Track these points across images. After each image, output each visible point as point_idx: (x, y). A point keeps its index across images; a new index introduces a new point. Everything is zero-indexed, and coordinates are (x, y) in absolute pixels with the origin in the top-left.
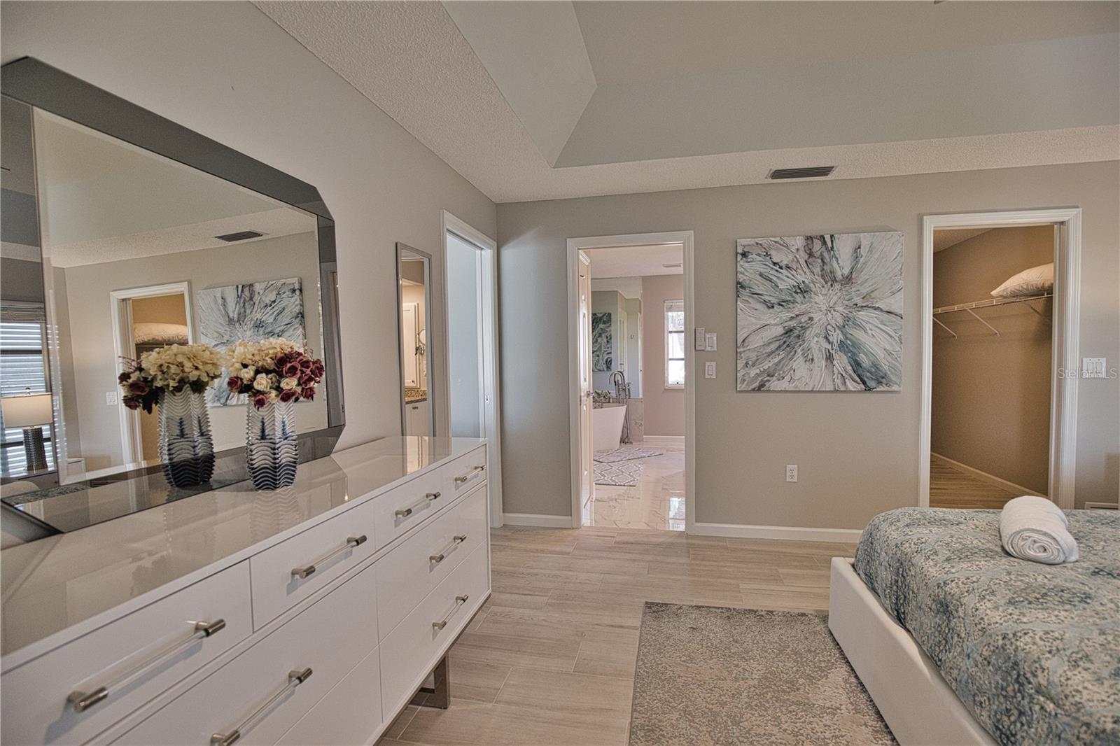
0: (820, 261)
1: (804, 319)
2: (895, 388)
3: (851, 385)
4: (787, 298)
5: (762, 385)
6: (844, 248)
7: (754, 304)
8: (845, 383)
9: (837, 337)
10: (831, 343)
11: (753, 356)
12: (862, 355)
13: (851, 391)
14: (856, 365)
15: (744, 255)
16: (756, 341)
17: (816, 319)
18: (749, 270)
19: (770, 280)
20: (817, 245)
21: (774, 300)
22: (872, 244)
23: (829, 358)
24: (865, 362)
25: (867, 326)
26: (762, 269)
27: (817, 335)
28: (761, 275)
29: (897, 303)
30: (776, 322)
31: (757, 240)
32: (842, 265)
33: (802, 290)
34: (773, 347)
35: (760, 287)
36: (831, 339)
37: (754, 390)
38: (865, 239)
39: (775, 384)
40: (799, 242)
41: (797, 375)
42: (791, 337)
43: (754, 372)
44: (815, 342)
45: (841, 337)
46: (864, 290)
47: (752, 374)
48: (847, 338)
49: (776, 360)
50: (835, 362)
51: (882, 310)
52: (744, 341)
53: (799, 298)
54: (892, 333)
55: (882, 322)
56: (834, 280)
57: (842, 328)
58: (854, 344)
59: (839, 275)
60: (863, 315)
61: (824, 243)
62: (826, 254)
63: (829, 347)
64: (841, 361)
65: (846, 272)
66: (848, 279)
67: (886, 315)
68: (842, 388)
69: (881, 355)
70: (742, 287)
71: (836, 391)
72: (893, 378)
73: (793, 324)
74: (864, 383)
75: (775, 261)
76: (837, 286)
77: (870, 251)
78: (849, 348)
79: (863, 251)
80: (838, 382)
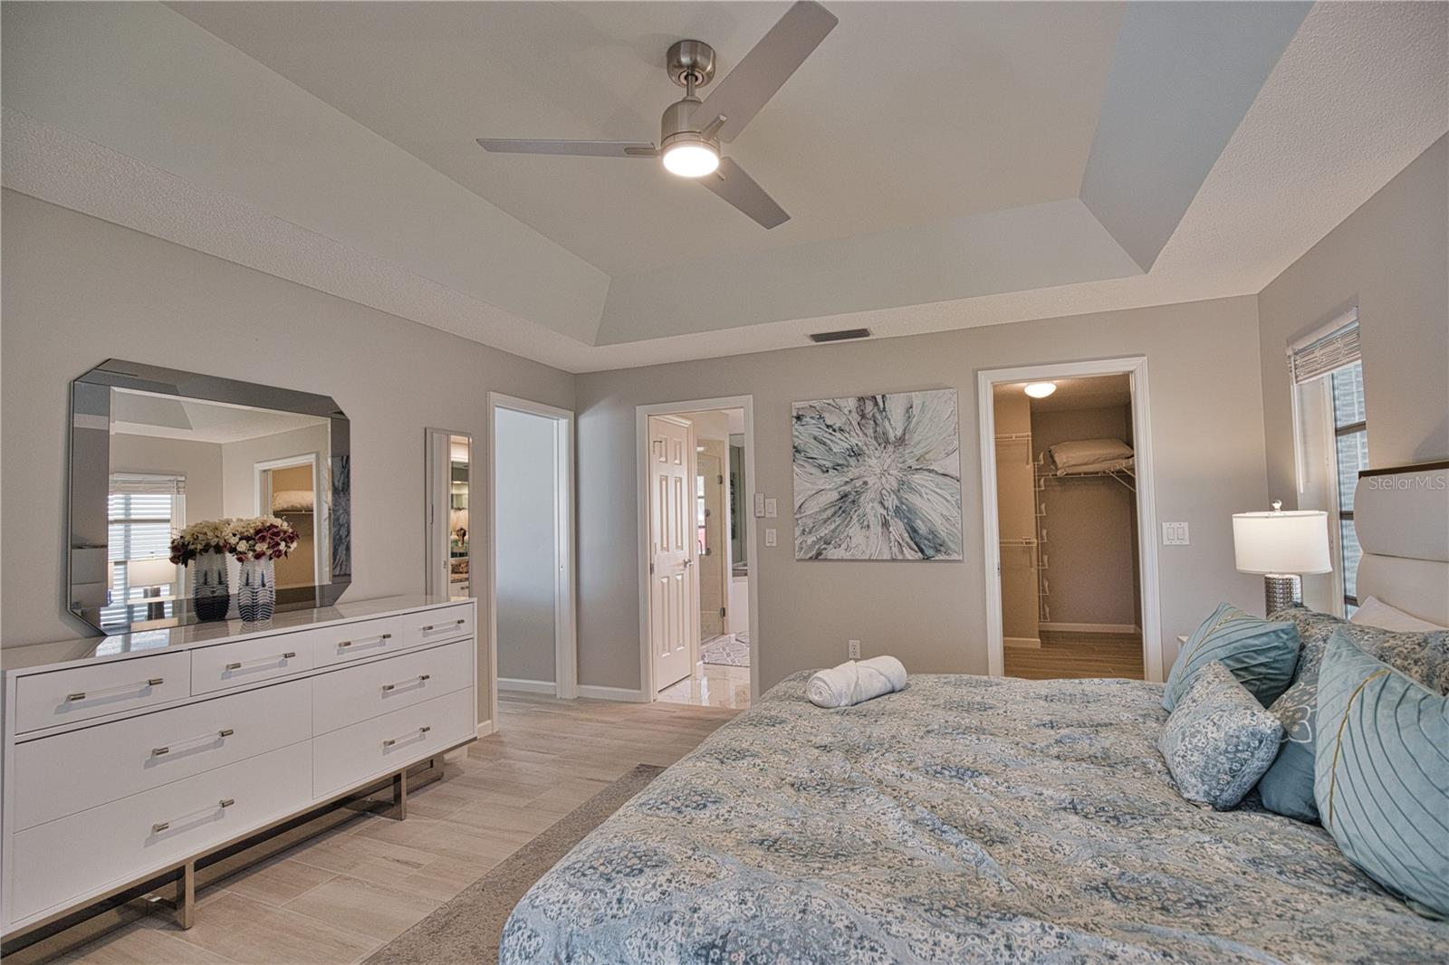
0: (872, 423)
1: (859, 483)
2: (955, 557)
3: (909, 554)
4: (841, 462)
5: (819, 554)
6: (896, 407)
7: (810, 469)
8: (902, 552)
9: (891, 502)
10: (886, 509)
11: (810, 523)
12: (919, 521)
13: (908, 560)
14: (913, 531)
15: (799, 418)
16: (812, 508)
17: (870, 483)
18: (805, 434)
19: (824, 444)
20: (869, 406)
21: (828, 464)
22: (924, 402)
23: (885, 524)
24: (919, 524)
25: (923, 490)
26: (816, 432)
27: (872, 500)
28: (815, 438)
29: (951, 465)
30: (831, 487)
31: (811, 403)
32: (895, 427)
33: (856, 453)
34: (829, 512)
35: (815, 450)
36: (886, 504)
37: (811, 558)
38: (917, 399)
39: (832, 553)
40: (851, 403)
41: (854, 542)
42: (846, 502)
43: (811, 539)
44: (870, 508)
45: (896, 502)
46: (918, 452)
47: (809, 542)
48: (902, 503)
49: (833, 526)
50: (891, 529)
51: (937, 473)
52: (800, 507)
53: (852, 461)
54: (949, 498)
55: (937, 485)
56: (887, 442)
57: (897, 492)
58: (909, 510)
59: (892, 438)
60: (917, 478)
61: (876, 404)
62: (878, 415)
63: (884, 512)
64: (898, 528)
65: (899, 433)
66: (901, 441)
67: (941, 477)
68: (900, 557)
69: (938, 521)
70: (798, 451)
71: (894, 560)
72: (952, 546)
73: (847, 488)
74: (922, 551)
75: (829, 424)
76: (890, 448)
77: (923, 410)
78: (906, 514)
79: (916, 411)
80: (895, 550)
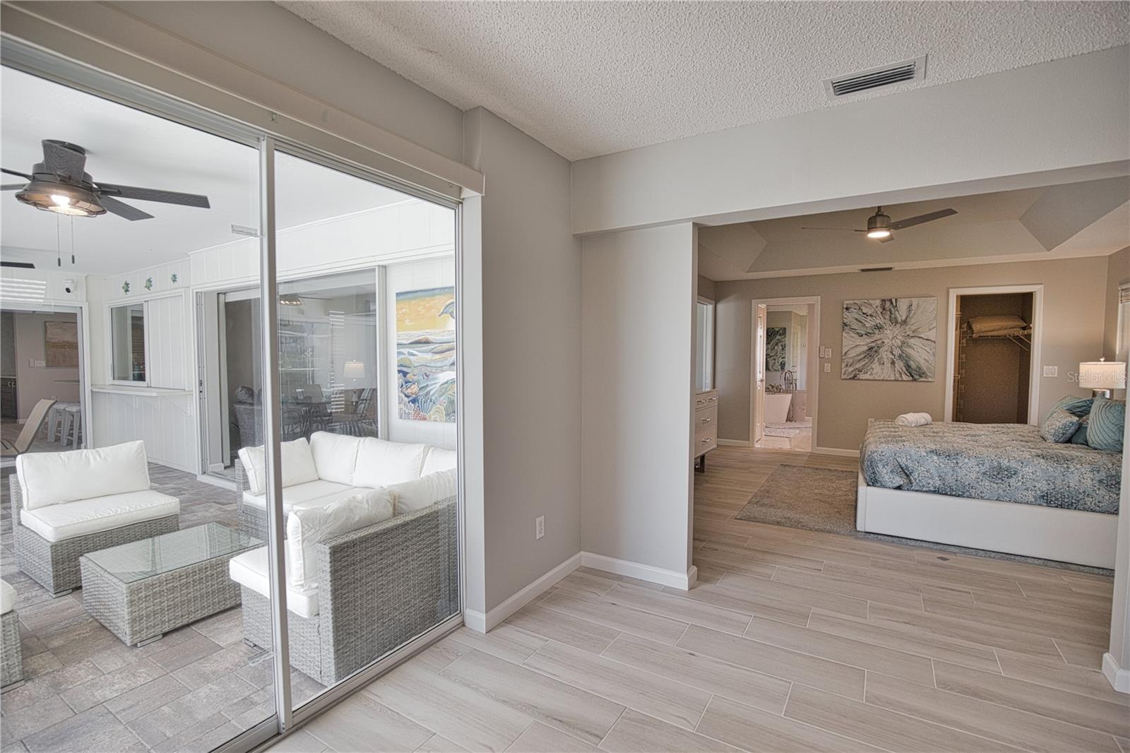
0: (889, 312)
1: (879, 342)
2: (930, 379)
3: (905, 377)
4: (870, 331)
5: (855, 376)
6: (903, 305)
7: (852, 334)
8: (901, 376)
9: (897, 352)
10: (894, 356)
11: (851, 361)
12: (912, 362)
13: (904, 381)
14: (908, 367)
15: (847, 309)
16: (852, 354)
17: (886, 342)
18: (850, 317)
19: (861, 322)
20: (888, 304)
21: (863, 332)
22: (918, 304)
23: (893, 363)
24: (911, 363)
25: (915, 347)
26: (857, 317)
27: (887, 351)
28: (856, 319)
29: (932, 335)
30: (863, 344)
31: (855, 302)
32: (901, 314)
33: (879, 327)
34: (862, 356)
35: (855, 325)
36: (894, 353)
37: (850, 379)
38: (915, 301)
39: (862, 376)
40: (878, 302)
41: (875, 371)
42: (872, 352)
43: (851, 369)
44: (885, 354)
45: (900, 352)
46: (913, 328)
48: (903, 353)
49: (864, 363)
50: (896, 365)
51: (923, 339)
52: (846, 353)
53: (877, 331)
54: (929, 350)
55: (923, 345)
56: (897, 322)
57: (900, 347)
58: (907, 356)
59: (899, 320)
60: (912, 341)
61: (892, 303)
62: (892, 309)
64: (900, 365)
65: (904, 318)
66: (905, 322)
67: (926, 342)
68: (900, 379)
69: (922, 362)
70: (846, 325)
71: (896, 380)
72: (929, 374)
73: (873, 345)
74: (912, 376)
75: (864, 312)
76: (898, 325)
77: (918, 307)
78: (905, 358)
79: (913, 308)
80: (898, 375)
